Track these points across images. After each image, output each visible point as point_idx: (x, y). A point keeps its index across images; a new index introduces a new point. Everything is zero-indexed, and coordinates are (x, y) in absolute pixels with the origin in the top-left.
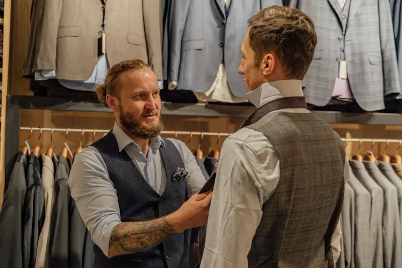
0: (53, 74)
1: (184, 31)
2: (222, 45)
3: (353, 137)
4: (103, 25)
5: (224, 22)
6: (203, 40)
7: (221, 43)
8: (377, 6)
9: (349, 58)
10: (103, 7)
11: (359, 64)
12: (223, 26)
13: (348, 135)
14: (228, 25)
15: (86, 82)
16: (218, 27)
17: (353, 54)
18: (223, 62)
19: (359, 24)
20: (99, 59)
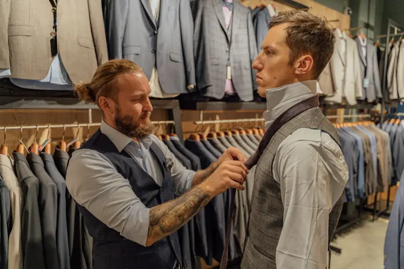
0: (7, 73)
1: (124, 38)
2: (155, 51)
3: (221, 119)
4: (55, 27)
5: (156, 32)
6: (139, 46)
7: (154, 50)
8: (246, 30)
9: (232, 65)
10: (54, 9)
11: (238, 69)
12: (155, 36)
13: (217, 117)
14: (159, 35)
15: (41, 81)
16: (150, 36)
17: (235, 62)
18: (156, 66)
19: (237, 42)
20: (53, 59)
